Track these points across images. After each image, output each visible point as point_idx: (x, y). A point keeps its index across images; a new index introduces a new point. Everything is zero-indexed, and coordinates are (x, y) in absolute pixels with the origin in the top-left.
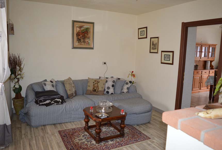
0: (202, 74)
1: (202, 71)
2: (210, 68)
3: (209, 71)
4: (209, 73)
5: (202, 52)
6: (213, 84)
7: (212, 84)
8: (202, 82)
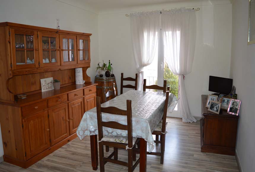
0: (68, 100)
1: (68, 94)
2: (84, 82)
3: (84, 90)
4: (84, 95)
5: (63, 50)
6: (97, 133)
7: (94, 132)
8: (71, 117)
